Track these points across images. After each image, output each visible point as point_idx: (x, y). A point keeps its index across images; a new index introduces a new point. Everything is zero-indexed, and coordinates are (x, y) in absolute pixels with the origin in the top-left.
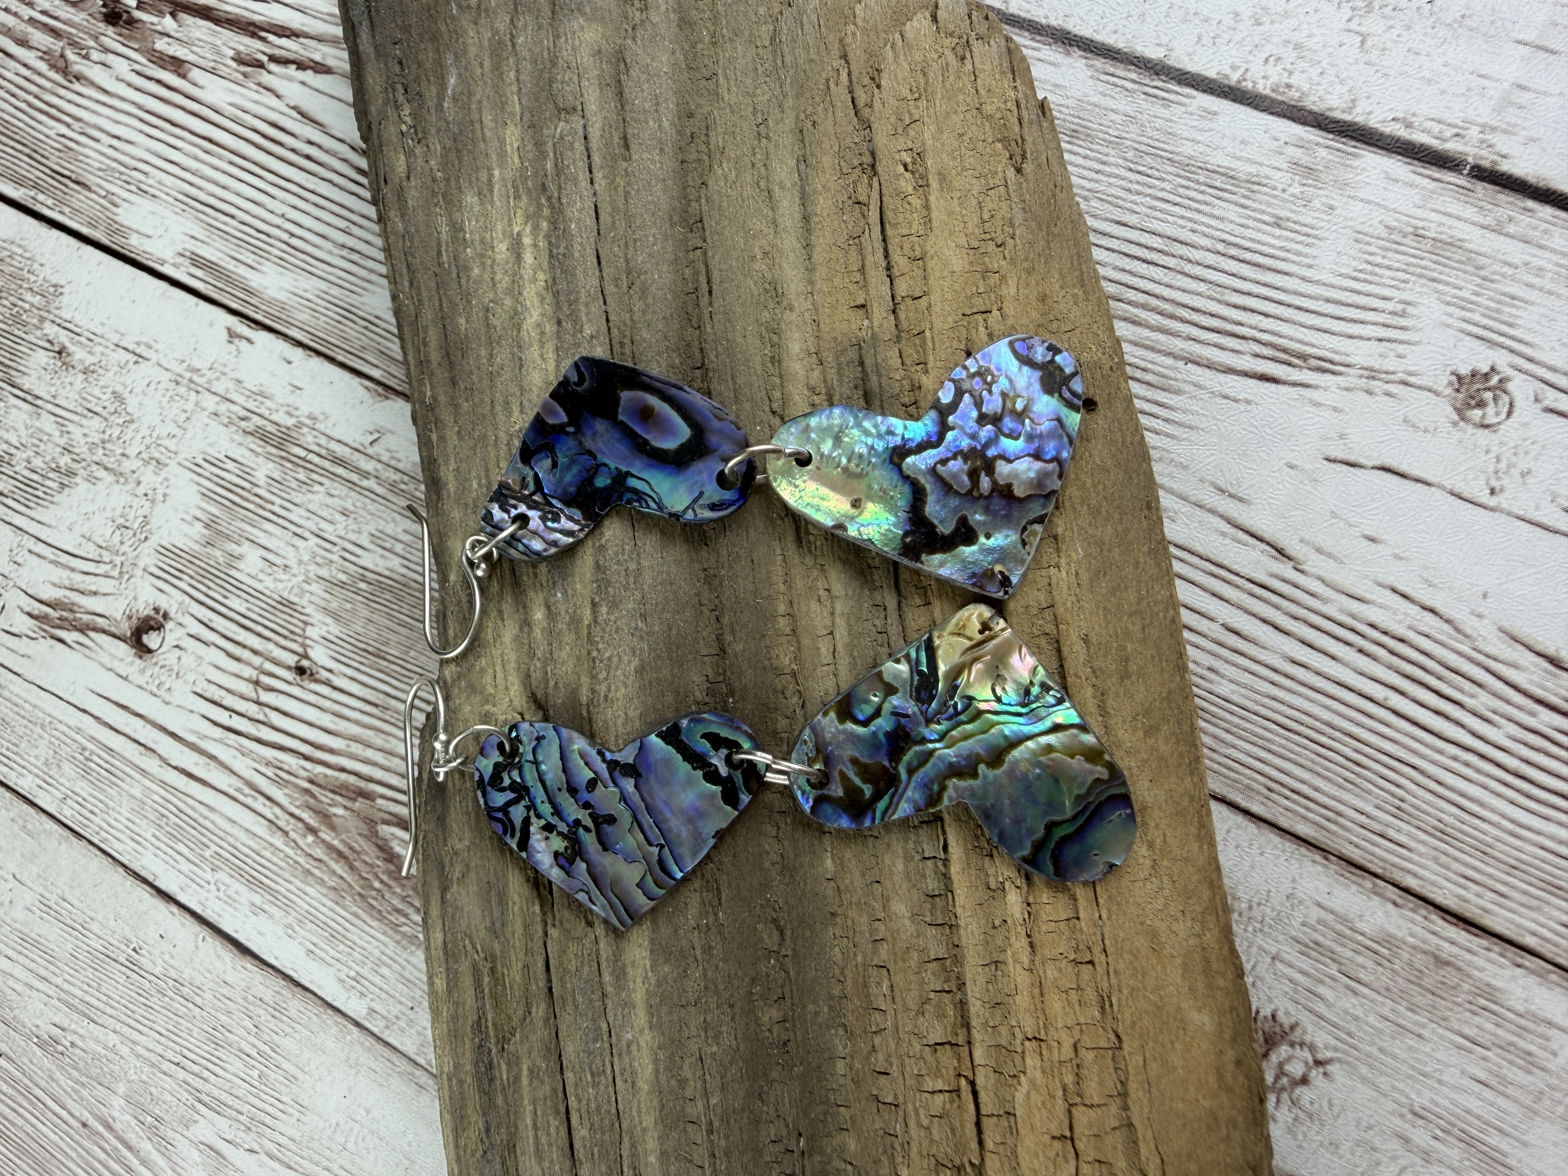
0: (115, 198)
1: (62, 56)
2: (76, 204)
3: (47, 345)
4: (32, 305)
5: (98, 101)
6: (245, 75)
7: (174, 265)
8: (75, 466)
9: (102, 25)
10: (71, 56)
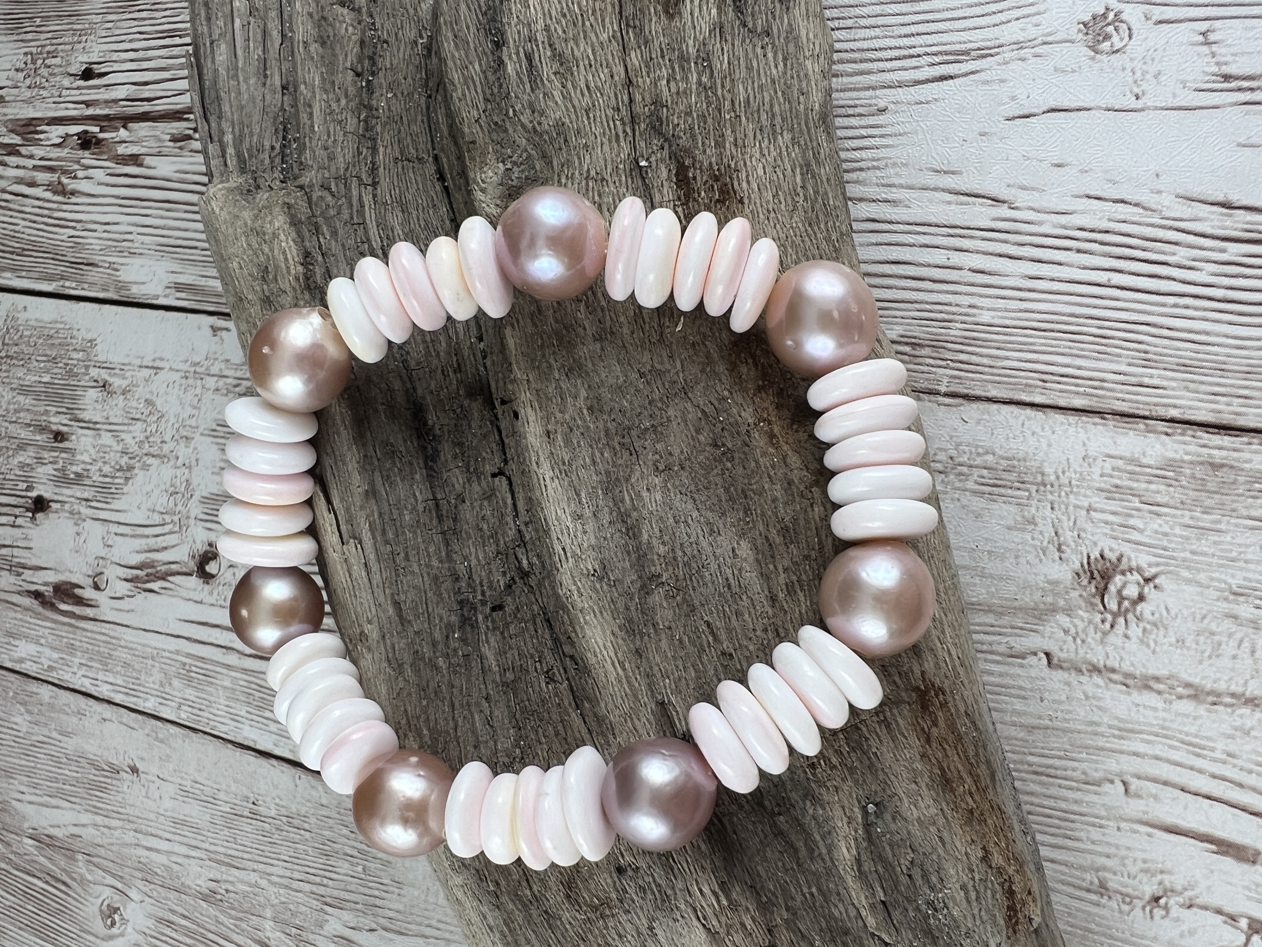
0: (115, 266)
1: (60, 183)
2: (90, 280)
3: (95, 384)
4: (78, 360)
5: (89, 204)
6: (181, 148)
7: (165, 296)
8: (132, 462)
9: (80, 152)
10: (65, 180)
